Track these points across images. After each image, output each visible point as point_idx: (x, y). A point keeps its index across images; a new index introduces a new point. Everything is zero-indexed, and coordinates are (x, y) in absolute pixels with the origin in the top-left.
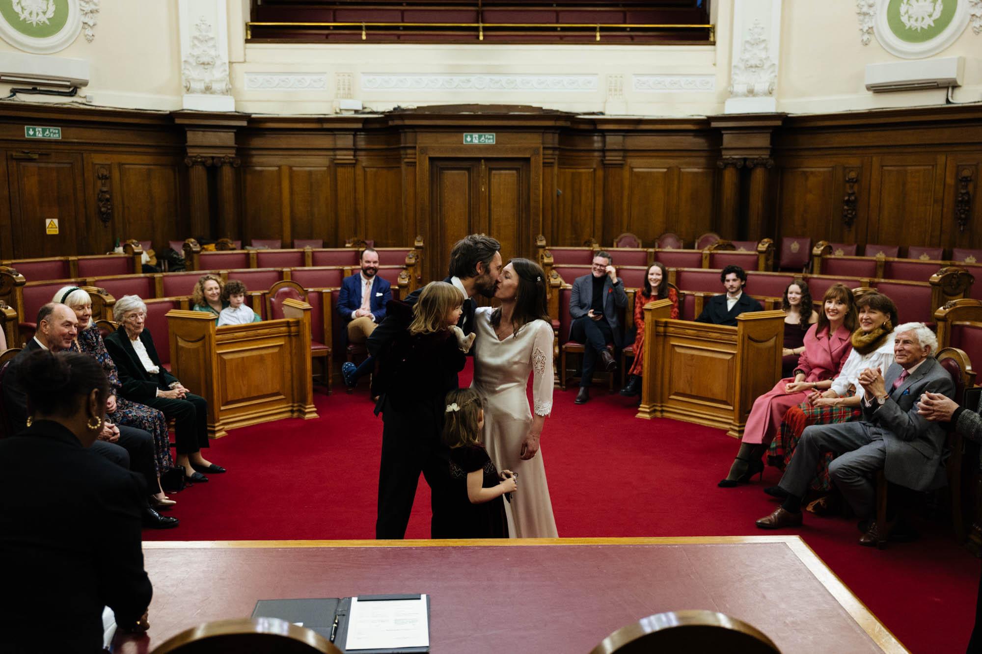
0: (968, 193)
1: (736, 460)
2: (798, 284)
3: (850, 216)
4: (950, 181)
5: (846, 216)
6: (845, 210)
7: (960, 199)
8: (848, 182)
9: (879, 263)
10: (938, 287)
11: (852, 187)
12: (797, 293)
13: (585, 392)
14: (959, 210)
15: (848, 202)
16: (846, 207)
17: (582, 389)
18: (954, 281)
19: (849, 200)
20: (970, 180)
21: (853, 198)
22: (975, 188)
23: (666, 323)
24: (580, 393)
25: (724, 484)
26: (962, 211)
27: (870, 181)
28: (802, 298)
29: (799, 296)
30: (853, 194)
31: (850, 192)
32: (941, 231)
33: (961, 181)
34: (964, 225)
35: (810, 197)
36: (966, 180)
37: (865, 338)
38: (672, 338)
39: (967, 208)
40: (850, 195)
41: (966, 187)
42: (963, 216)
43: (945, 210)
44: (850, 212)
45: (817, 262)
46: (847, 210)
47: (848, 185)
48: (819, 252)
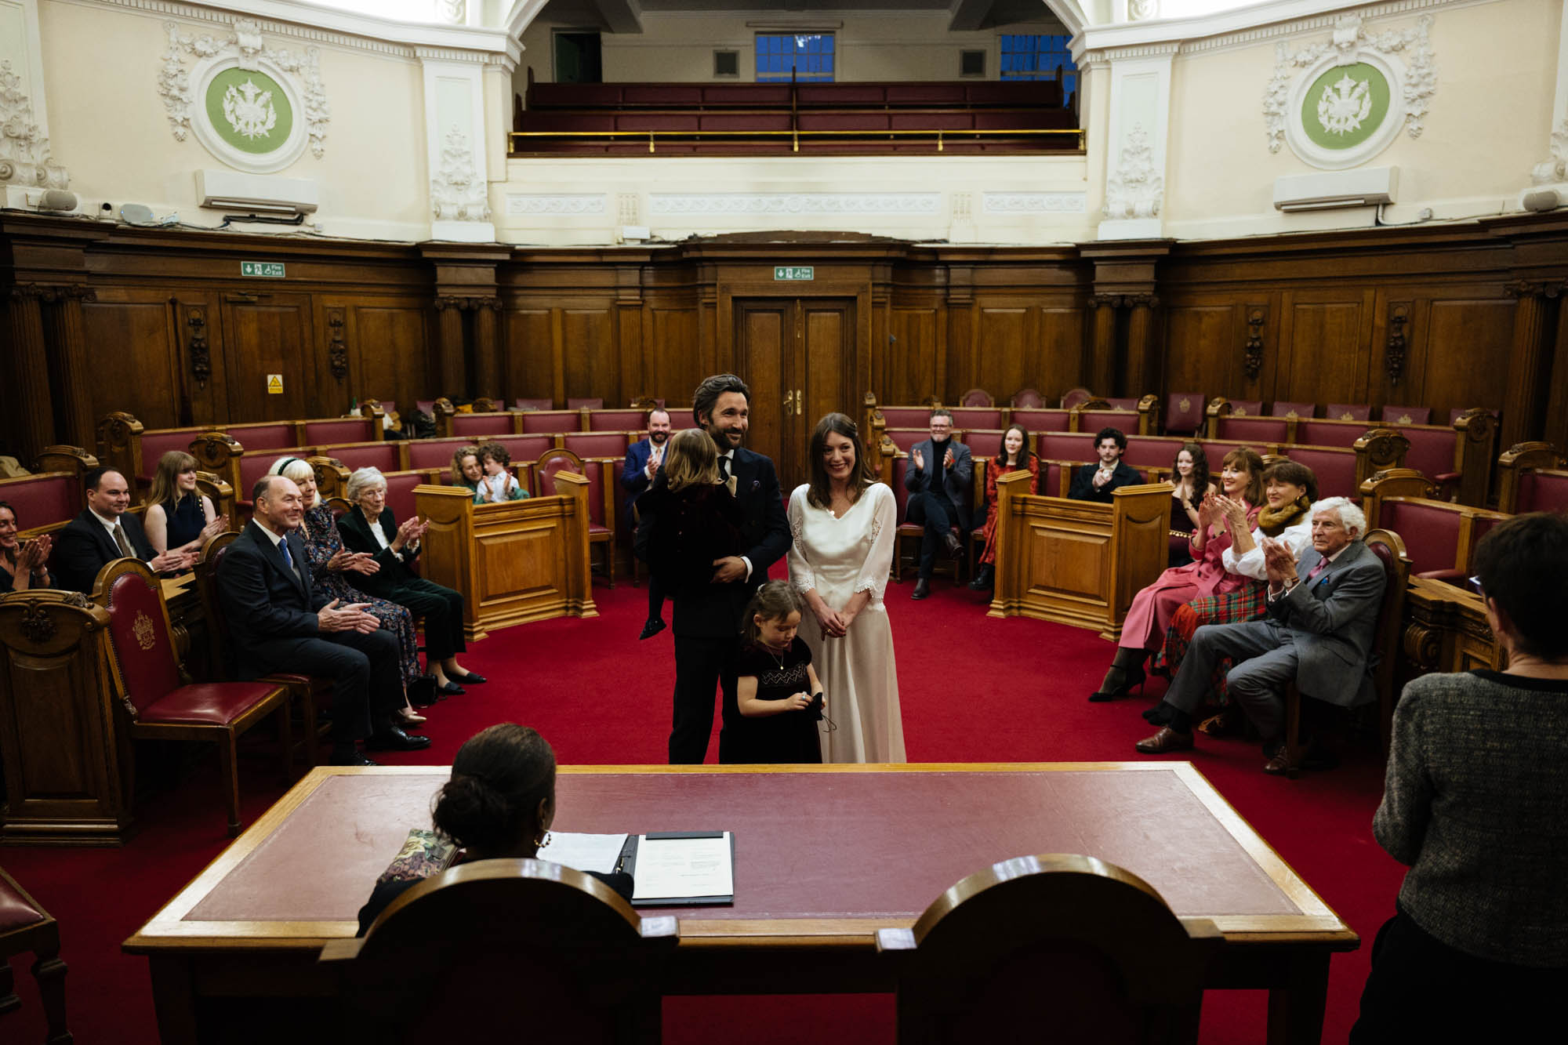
0: (1402, 337)
1: (1111, 668)
2: (1188, 450)
3: (1253, 366)
4: (1380, 321)
5: (1249, 367)
6: (1246, 359)
7: (1392, 344)
8: (1251, 324)
9: (1289, 425)
10: (1364, 455)
11: (1256, 331)
12: (1188, 461)
13: (925, 585)
14: (1391, 358)
15: (1251, 349)
16: (1248, 356)
17: (921, 581)
18: (1385, 447)
19: (1252, 347)
20: (1406, 322)
21: (1257, 344)
22: (1411, 331)
23: (1025, 499)
24: (919, 586)
25: (1097, 698)
26: (1395, 359)
27: (1279, 321)
28: (1194, 466)
29: (1190, 465)
30: (1257, 339)
31: (1254, 336)
32: (1368, 384)
33: (1394, 322)
34: (1396, 377)
35: (1203, 343)
36: (1401, 321)
37: (1276, 517)
38: (1032, 519)
39: (1401, 356)
40: (1254, 340)
41: (1400, 329)
42: (1396, 366)
43: (1373, 358)
44: (1253, 361)
45: (1212, 424)
46: (1251, 359)
47: (1251, 328)
48: (1216, 412)
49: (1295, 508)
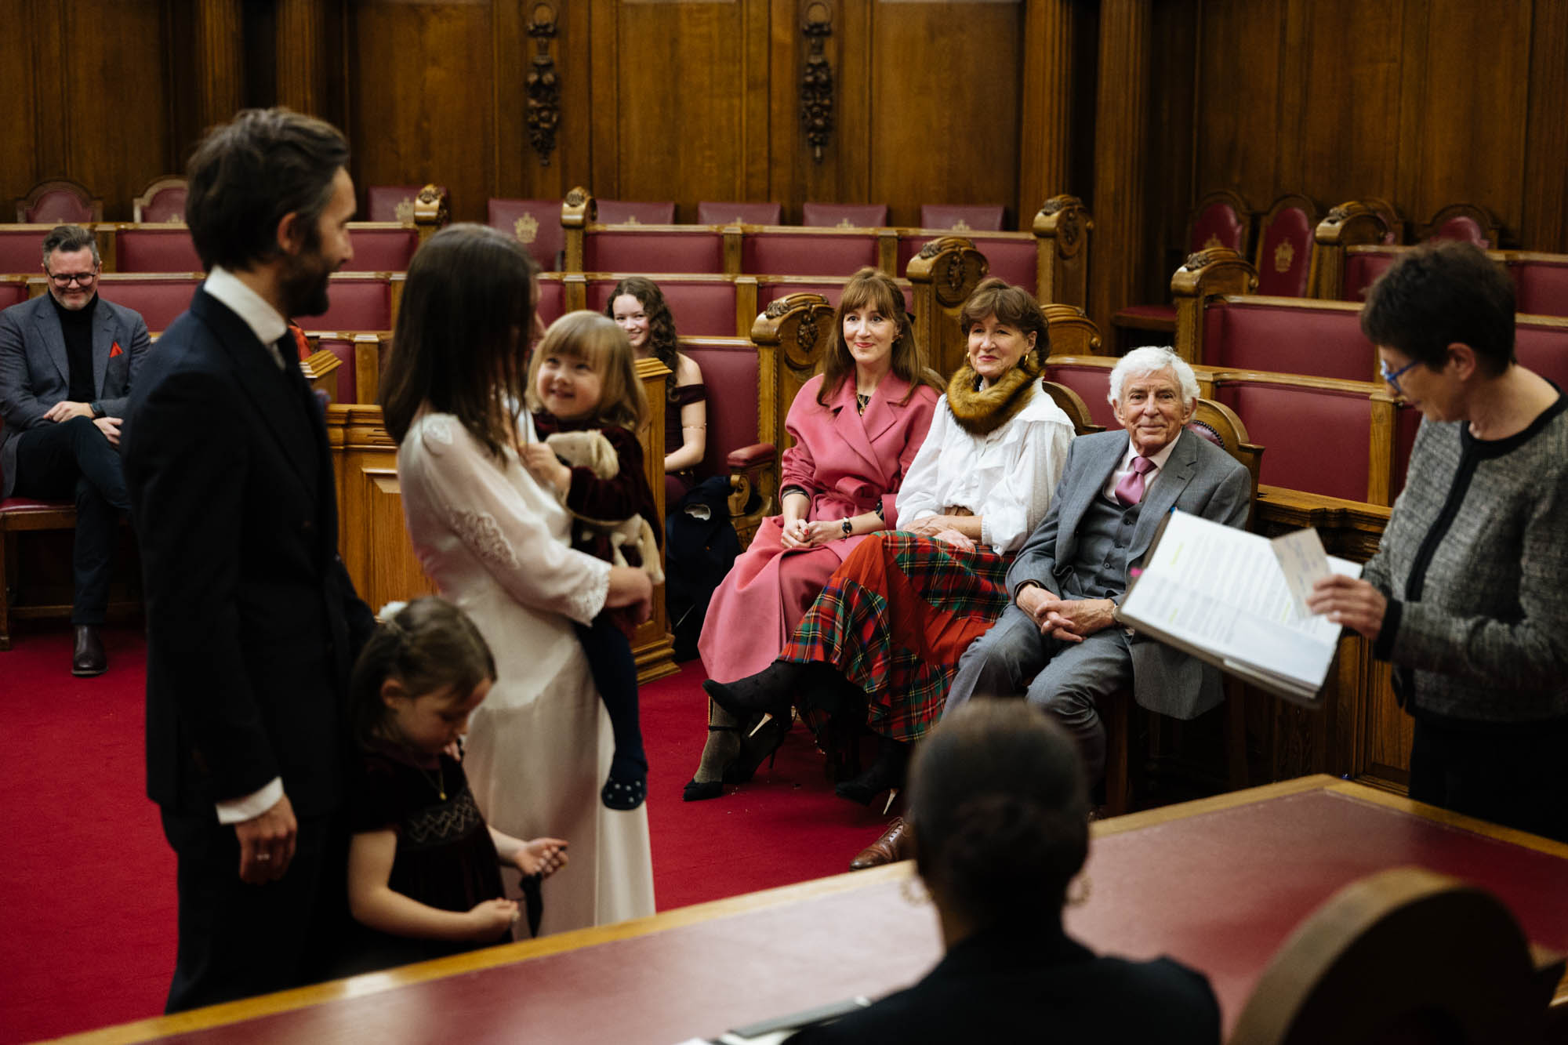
0: (824, 65)
1: (710, 735)
3: (546, 126)
4: (782, 34)
5: (535, 126)
6: (532, 110)
7: (810, 79)
8: (533, 34)
9: (727, 239)
10: (928, 287)
11: (543, 49)
12: (635, 315)
13: (94, 639)
14: (810, 108)
15: (537, 89)
16: (533, 103)
17: (83, 632)
18: (955, 272)
19: (539, 82)
20: (829, 34)
21: (549, 77)
22: (840, 52)
24: (82, 646)
26: (815, 109)
27: (590, 32)
30: (549, 66)
31: (542, 61)
32: (770, 160)
33: (808, 33)
34: (822, 144)
35: (434, 75)
36: (819, 32)
39: (827, 102)
40: (542, 69)
41: (819, 49)
42: (819, 122)
43: (775, 107)
44: (544, 114)
45: (573, 245)
46: (539, 110)
47: (532, 43)
48: (579, 217)
49: (1021, 376)
